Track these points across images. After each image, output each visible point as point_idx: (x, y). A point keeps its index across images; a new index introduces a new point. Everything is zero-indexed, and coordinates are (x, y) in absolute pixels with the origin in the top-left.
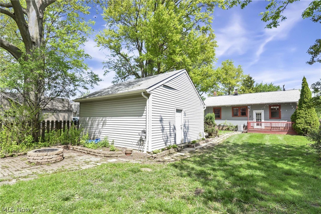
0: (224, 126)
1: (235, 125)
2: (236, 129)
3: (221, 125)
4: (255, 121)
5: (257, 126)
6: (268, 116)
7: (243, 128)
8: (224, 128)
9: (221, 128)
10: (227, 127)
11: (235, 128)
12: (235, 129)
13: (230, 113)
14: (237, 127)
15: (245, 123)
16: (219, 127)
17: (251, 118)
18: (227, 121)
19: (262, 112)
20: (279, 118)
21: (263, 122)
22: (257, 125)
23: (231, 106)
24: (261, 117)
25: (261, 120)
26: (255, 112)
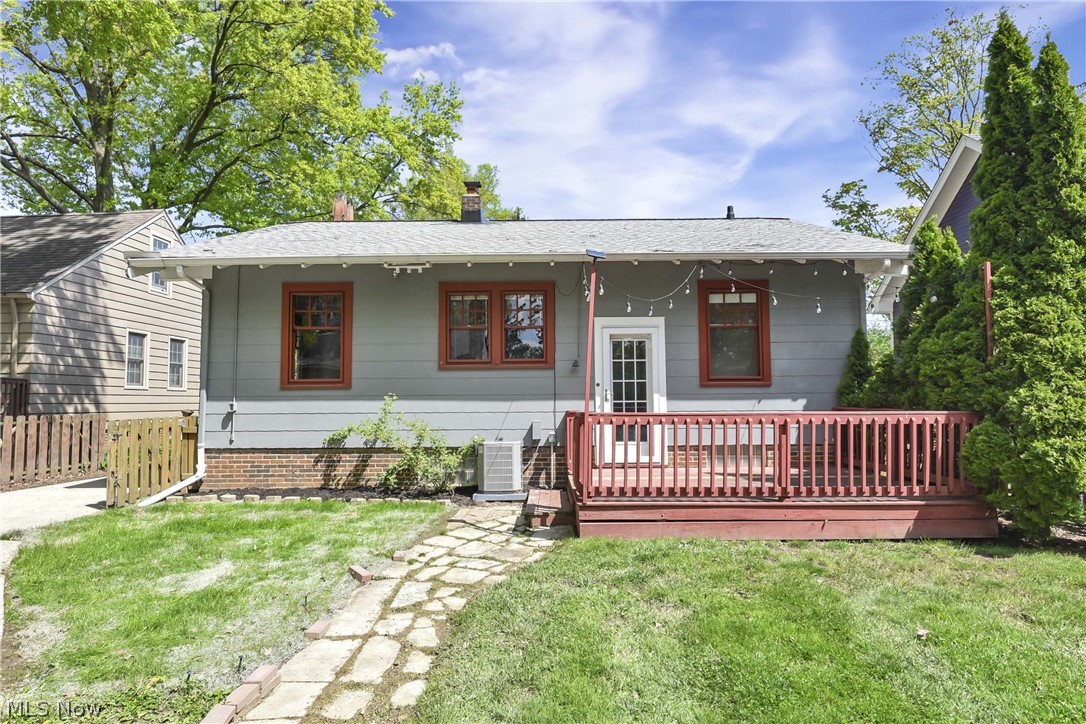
0: (367, 452)
1: (464, 442)
2: (469, 472)
3: (349, 443)
4: (608, 408)
5: (620, 446)
6: (693, 368)
7: (525, 461)
8: (374, 474)
9: (344, 470)
10: (393, 462)
11: (463, 464)
12: (462, 475)
13: (422, 339)
14: (473, 456)
15: (535, 419)
16: (331, 465)
17: (579, 379)
18: (397, 406)
19: (652, 330)
20: (757, 376)
21: (659, 418)
22: (618, 437)
23: (435, 266)
24: (642, 373)
25: (642, 395)
26: (605, 331)
